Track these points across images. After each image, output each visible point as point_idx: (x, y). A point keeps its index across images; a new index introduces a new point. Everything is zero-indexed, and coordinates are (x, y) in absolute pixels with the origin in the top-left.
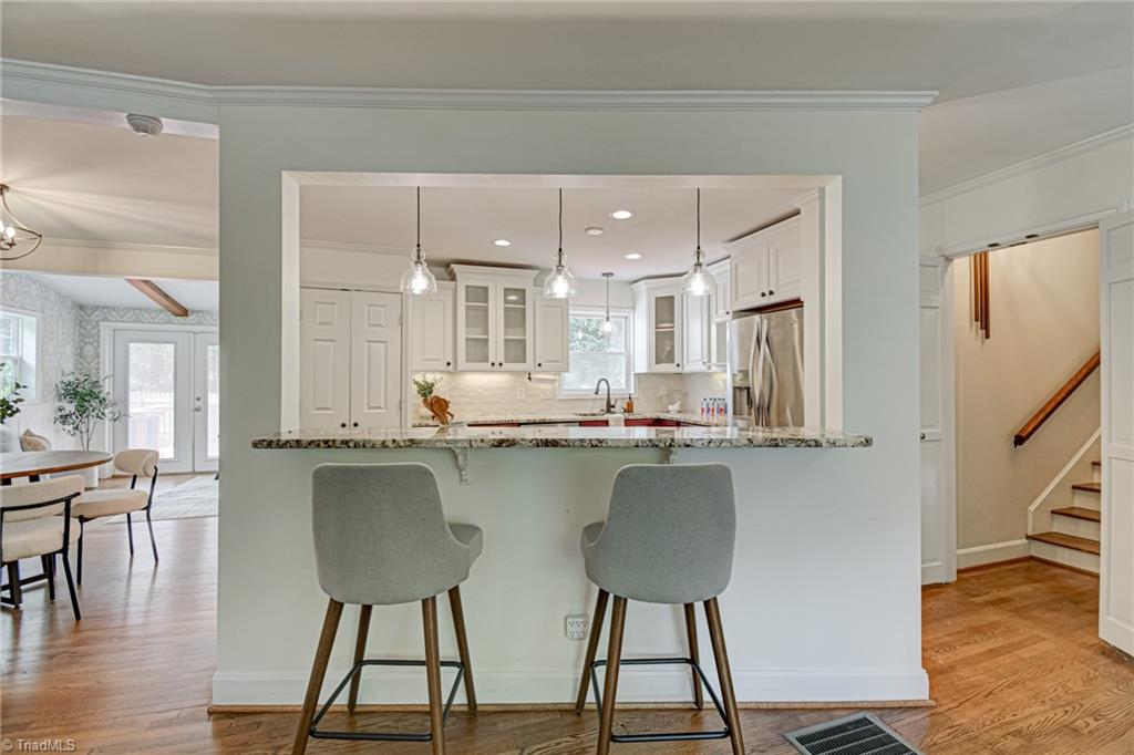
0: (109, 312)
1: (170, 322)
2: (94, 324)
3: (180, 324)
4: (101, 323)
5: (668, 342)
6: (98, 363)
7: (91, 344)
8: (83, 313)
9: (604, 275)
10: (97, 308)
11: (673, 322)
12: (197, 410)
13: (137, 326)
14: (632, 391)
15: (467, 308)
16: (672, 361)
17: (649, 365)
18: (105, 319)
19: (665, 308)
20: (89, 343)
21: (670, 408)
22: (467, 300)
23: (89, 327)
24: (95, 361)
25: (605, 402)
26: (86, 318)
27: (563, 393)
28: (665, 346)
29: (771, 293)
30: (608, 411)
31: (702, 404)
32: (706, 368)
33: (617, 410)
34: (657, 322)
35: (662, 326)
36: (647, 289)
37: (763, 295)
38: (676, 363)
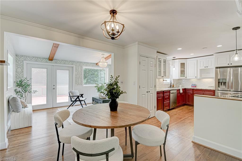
0: (27, 58)
1: (46, 62)
2: (21, 61)
3: (50, 63)
4: (24, 61)
5: (183, 73)
6: (23, 74)
7: (20, 68)
8: (17, 57)
9: (173, 58)
10: (22, 56)
12: (54, 89)
13: (36, 63)
18: (25, 60)
20: (19, 67)
21: (180, 86)
23: (19, 62)
24: (22, 73)
25: (170, 85)
26: (18, 59)
27: (164, 83)
29: (231, 64)
30: (171, 87)
31: (192, 85)
32: (196, 78)
33: (172, 87)
34: (181, 68)
35: (182, 69)
36: (179, 61)
37: (228, 64)
38: (185, 77)
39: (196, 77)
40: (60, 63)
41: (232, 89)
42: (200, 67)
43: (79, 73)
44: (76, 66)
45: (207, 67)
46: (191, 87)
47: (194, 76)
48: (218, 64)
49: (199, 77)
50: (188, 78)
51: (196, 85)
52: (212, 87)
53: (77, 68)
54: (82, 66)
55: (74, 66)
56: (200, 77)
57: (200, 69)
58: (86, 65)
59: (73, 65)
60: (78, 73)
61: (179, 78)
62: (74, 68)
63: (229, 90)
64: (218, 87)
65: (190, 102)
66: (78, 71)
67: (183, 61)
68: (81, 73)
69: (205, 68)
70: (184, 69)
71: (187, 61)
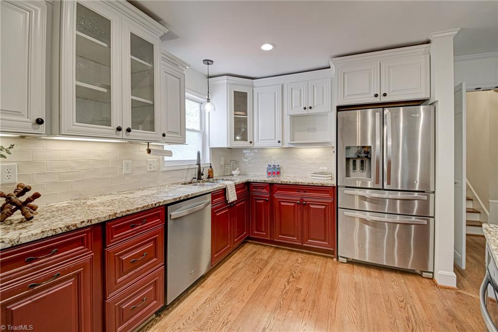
5: (243, 126)
9: (205, 61)
11: (246, 111)
16: (246, 139)
17: (230, 142)
19: (241, 101)
28: (240, 127)
29: (385, 95)
30: (199, 178)
31: (268, 169)
32: (280, 144)
33: (204, 177)
34: (235, 111)
35: (238, 113)
36: (227, 83)
37: (376, 96)
38: (249, 141)
39: (279, 142)
41: (389, 183)
42: (292, 108)
45: (311, 108)
46: (266, 174)
47: (275, 139)
48: (346, 94)
49: (289, 141)
50: (257, 144)
51: (279, 168)
52: (322, 173)
56: (291, 141)
57: (290, 116)
61: (229, 146)
63: (382, 188)
64: (346, 176)
65: (263, 230)
67: (242, 86)
69: (305, 112)
70: (247, 115)
71: (253, 86)
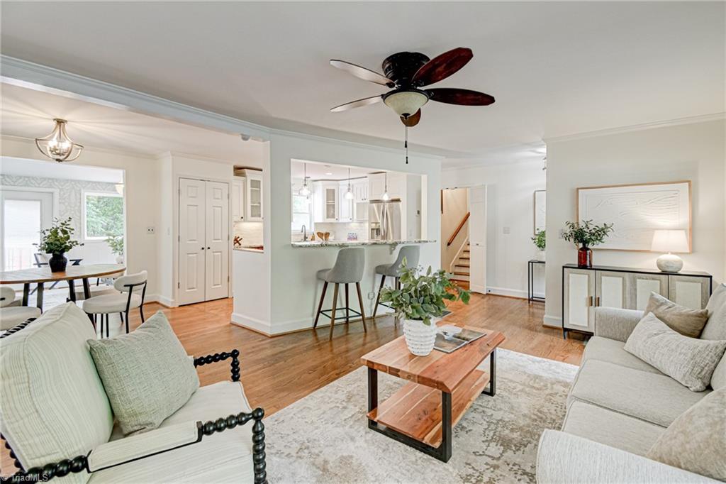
11: (334, 200)
14: (313, 231)
15: (252, 191)
16: (334, 218)
17: (324, 219)
19: (331, 194)
22: (251, 187)
28: (331, 209)
34: (327, 200)
35: (329, 202)
36: (323, 185)
38: (336, 218)
39: (351, 219)
40: (12, 183)
42: (357, 199)
43: (71, 207)
44: (61, 190)
47: (349, 217)
50: (340, 221)
53: (64, 194)
54: (80, 190)
55: (56, 191)
56: (357, 218)
57: (356, 203)
58: (94, 189)
59: (53, 187)
60: (69, 208)
61: (324, 222)
62: (57, 197)
66: (66, 204)
67: (331, 186)
68: (77, 208)
69: (363, 201)
70: (334, 202)
71: (339, 185)
